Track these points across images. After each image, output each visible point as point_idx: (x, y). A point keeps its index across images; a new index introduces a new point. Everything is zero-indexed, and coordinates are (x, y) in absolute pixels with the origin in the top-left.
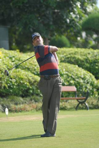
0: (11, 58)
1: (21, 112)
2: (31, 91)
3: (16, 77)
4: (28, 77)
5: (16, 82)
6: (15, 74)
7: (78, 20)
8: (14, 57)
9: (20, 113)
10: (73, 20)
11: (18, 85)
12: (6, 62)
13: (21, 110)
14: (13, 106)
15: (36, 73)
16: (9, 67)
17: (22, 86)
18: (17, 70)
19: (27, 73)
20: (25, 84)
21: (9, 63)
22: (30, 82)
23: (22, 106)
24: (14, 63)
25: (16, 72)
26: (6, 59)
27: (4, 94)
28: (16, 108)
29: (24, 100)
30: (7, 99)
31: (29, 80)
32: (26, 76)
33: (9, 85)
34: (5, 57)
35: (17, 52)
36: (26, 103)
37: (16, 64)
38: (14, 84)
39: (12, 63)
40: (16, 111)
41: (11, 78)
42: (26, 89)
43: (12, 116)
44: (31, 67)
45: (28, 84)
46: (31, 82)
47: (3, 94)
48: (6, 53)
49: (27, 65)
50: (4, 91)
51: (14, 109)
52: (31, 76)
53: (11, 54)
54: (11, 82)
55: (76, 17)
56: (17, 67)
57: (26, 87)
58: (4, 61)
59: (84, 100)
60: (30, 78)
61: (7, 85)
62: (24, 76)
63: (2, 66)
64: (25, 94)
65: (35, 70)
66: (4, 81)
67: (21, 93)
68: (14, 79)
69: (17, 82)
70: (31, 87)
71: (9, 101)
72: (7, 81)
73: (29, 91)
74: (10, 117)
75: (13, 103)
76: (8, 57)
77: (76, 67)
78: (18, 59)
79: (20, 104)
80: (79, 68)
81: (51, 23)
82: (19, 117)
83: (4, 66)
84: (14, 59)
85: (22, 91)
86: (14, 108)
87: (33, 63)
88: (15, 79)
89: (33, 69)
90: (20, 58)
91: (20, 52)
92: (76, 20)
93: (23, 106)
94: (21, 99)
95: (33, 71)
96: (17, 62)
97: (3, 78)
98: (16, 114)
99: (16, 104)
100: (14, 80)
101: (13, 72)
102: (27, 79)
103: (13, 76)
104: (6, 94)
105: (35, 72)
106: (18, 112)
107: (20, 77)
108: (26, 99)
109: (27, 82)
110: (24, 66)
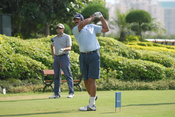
0: (11, 44)
1: (19, 93)
2: (29, 74)
3: (15, 61)
4: (26, 61)
5: (15, 65)
6: (14, 58)
7: (77, 10)
8: (14, 43)
9: (17, 94)
10: (73, 9)
11: (17, 69)
12: (7, 47)
13: (19, 92)
14: (12, 88)
15: (34, 58)
16: (9, 52)
17: (20, 69)
18: (17, 54)
19: (25, 57)
20: (24, 67)
21: (9, 48)
22: (28, 66)
23: (20, 88)
24: (14, 48)
25: (16, 56)
26: (7, 45)
27: (4, 77)
28: (15, 89)
29: (22, 82)
30: (6, 81)
31: (27, 63)
32: (25, 60)
33: (8, 68)
34: (6, 43)
35: (18, 38)
36: (24, 85)
37: (15, 49)
38: (13, 67)
39: (12, 48)
40: (15, 92)
41: (11, 62)
42: (24, 72)
43: (10, 96)
44: (30, 52)
45: (26, 67)
46: (30, 66)
47: (2, 77)
48: (6, 39)
49: (26, 50)
50: (4, 74)
51: (13, 91)
52: (29, 61)
53: (11, 40)
54: (10, 65)
55: (76, 7)
56: (17, 52)
57: (25, 71)
58: (5, 46)
59: (78, 82)
60: (29, 62)
61: (7, 68)
62: (23, 60)
63: (2, 51)
64: (23, 77)
65: (33, 55)
66: (4, 64)
67: (20, 76)
68: (13, 62)
69: (17, 66)
70: (29, 71)
71: (8, 83)
72: (7, 65)
73: (27, 74)
74: (8, 97)
75: (12, 85)
76: (8, 42)
77: (72, 52)
78: (18, 45)
79: (18, 86)
80: (75, 53)
81: (52, 11)
82: (16, 97)
83: (4, 51)
84: (14, 44)
85: (21, 74)
86: (13, 89)
87: (32, 48)
88: (15, 63)
89: (32, 54)
90: (19, 44)
91: (21, 38)
92: (75, 9)
93: (22, 87)
94: (20, 81)
95: (31, 56)
96: (17, 47)
97: (3, 62)
98: (14, 94)
99: (15, 86)
100: (13, 64)
101: (12, 56)
102: (25, 63)
103: (12, 60)
104: (6, 76)
105: (33, 56)
106: (16, 93)
107: (19, 61)
108: (25, 81)
109: (25, 65)
110: (24, 51)
